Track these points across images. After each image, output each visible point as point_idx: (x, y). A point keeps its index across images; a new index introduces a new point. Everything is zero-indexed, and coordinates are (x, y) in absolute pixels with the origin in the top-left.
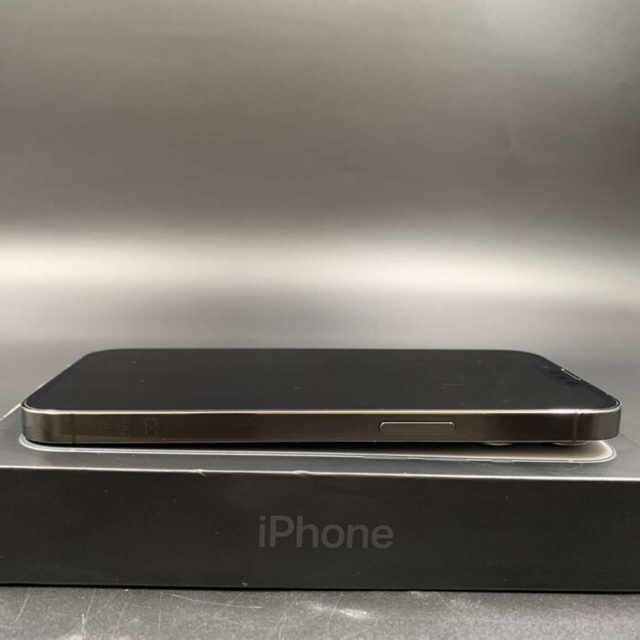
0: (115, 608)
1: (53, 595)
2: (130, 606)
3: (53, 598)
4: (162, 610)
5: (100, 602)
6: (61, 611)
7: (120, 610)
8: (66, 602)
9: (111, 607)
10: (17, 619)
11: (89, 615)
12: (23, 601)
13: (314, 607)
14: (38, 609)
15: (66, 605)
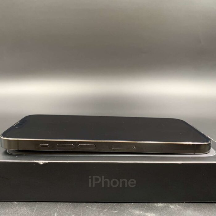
0: (66, 211)
1: (45, 205)
2: (71, 210)
3: (45, 206)
4: (82, 212)
5: (61, 208)
6: (48, 211)
7: (68, 211)
8: (49, 208)
9: (65, 210)
10: (33, 214)
11: (58, 213)
12: (35, 207)
13: (136, 212)
14: (40, 210)
15: (49, 209)
